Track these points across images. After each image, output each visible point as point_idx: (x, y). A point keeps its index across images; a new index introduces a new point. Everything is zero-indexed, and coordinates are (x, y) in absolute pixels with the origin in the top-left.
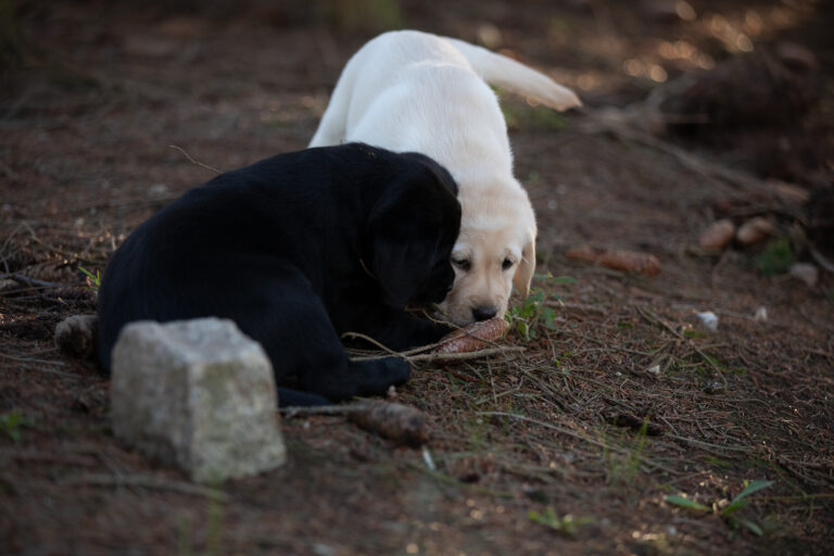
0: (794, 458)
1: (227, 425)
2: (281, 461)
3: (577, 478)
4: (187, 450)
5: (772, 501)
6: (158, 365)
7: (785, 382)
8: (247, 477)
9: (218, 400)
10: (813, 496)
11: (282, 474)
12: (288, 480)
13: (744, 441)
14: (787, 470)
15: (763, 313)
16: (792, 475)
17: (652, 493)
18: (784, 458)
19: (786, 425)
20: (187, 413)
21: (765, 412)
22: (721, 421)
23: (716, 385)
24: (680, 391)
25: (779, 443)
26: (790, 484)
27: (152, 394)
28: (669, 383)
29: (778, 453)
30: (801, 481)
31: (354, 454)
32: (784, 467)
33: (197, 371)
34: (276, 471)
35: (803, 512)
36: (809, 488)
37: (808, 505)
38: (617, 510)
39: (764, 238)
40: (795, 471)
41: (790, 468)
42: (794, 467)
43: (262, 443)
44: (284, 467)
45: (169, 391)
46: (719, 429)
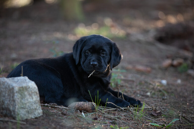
0: (187, 115)
1: (26, 104)
2: (41, 114)
3: (125, 119)
4: (14, 111)
5: (180, 125)
6: (6, 88)
7: (185, 97)
8: (32, 118)
9: (23, 97)
10: (192, 124)
11: (42, 118)
12: (43, 120)
13: (173, 111)
14: (185, 118)
15: (179, 81)
16: (186, 119)
17: (146, 123)
18: (184, 115)
19: (185, 107)
20: (14, 101)
21: (179, 104)
22: (167, 106)
23: (165, 98)
24: (155, 99)
25: (183, 112)
26: (186, 121)
27: (4, 96)
28: (152, 97)
29: (182, 114)
30: (189, 121)
31: (62, 113)
32: (184, 117)
33: (16, 89)
34: (40, 117)
35: (189, 128)
36: (191, 122)
37: (191, 126)
38: (136, 127)
39: (180, 64)
40: (187, 118)
41: (186, 117)
42: (187, 117)
43: (36, 109)
44: (42, 116)
45: (9, 95)
46: (166, 108)
